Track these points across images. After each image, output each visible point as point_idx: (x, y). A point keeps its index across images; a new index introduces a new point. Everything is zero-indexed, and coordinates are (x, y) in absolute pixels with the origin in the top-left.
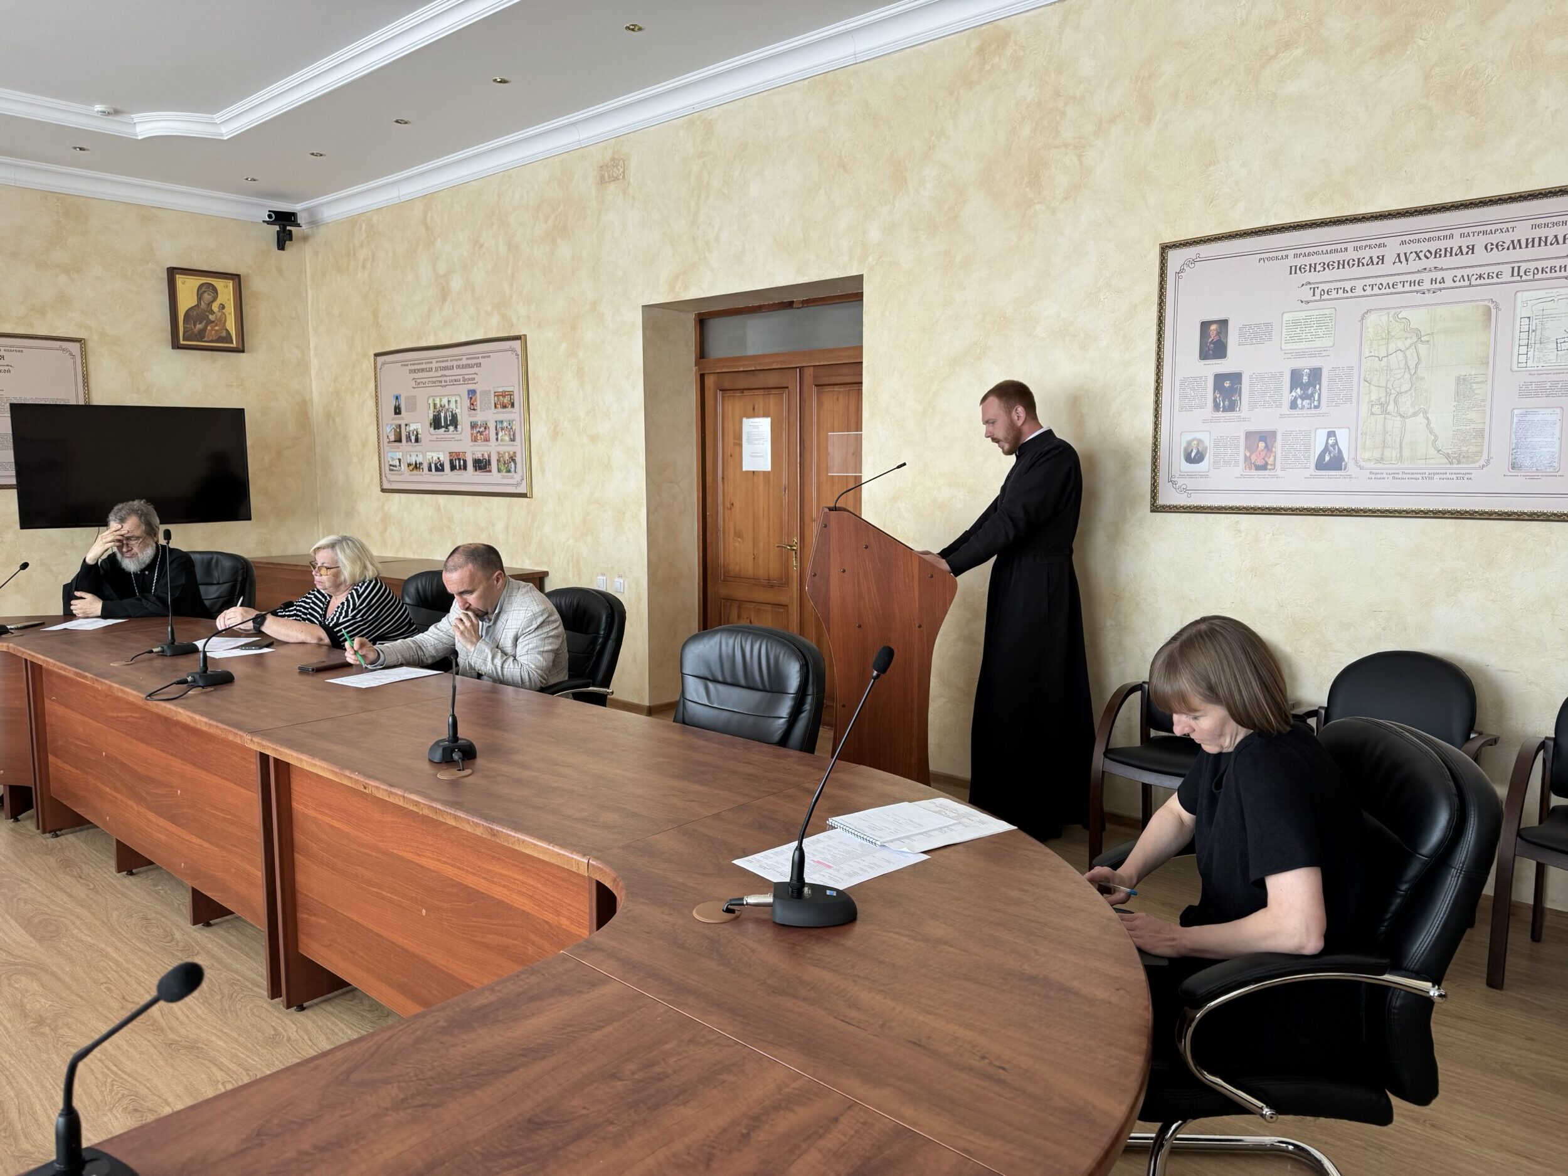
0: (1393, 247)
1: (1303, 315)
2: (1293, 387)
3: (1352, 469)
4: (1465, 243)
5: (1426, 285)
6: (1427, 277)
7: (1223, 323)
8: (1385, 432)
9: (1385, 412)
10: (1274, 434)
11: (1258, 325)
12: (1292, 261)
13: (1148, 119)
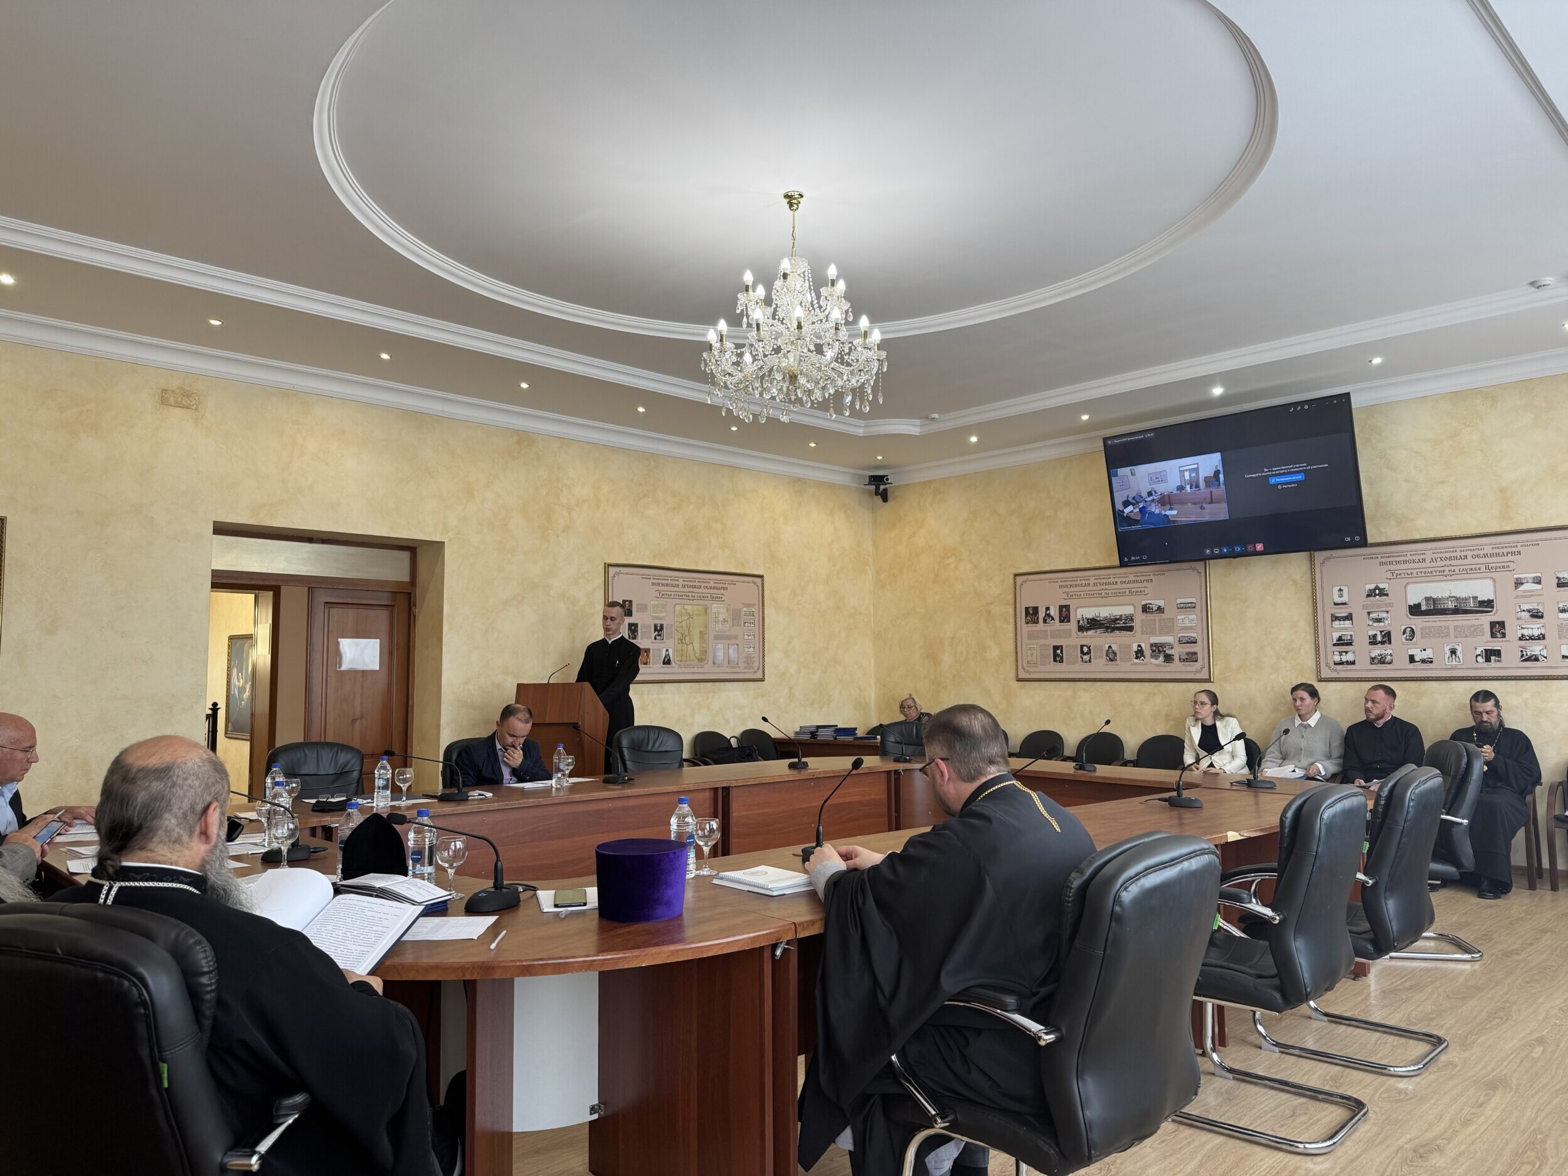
0: (681, 583)
1: (656, 602)
2: (655, 631)
3: (673, 664)
4: (699, 584)
5: (691, 598)
6: (690, 594)
7: (631, 602)
8: (682, 650)
9: (682, 643)
10: (649, 649)
11: (643, 605)
12: (652, 581)
13: (598, 507)
